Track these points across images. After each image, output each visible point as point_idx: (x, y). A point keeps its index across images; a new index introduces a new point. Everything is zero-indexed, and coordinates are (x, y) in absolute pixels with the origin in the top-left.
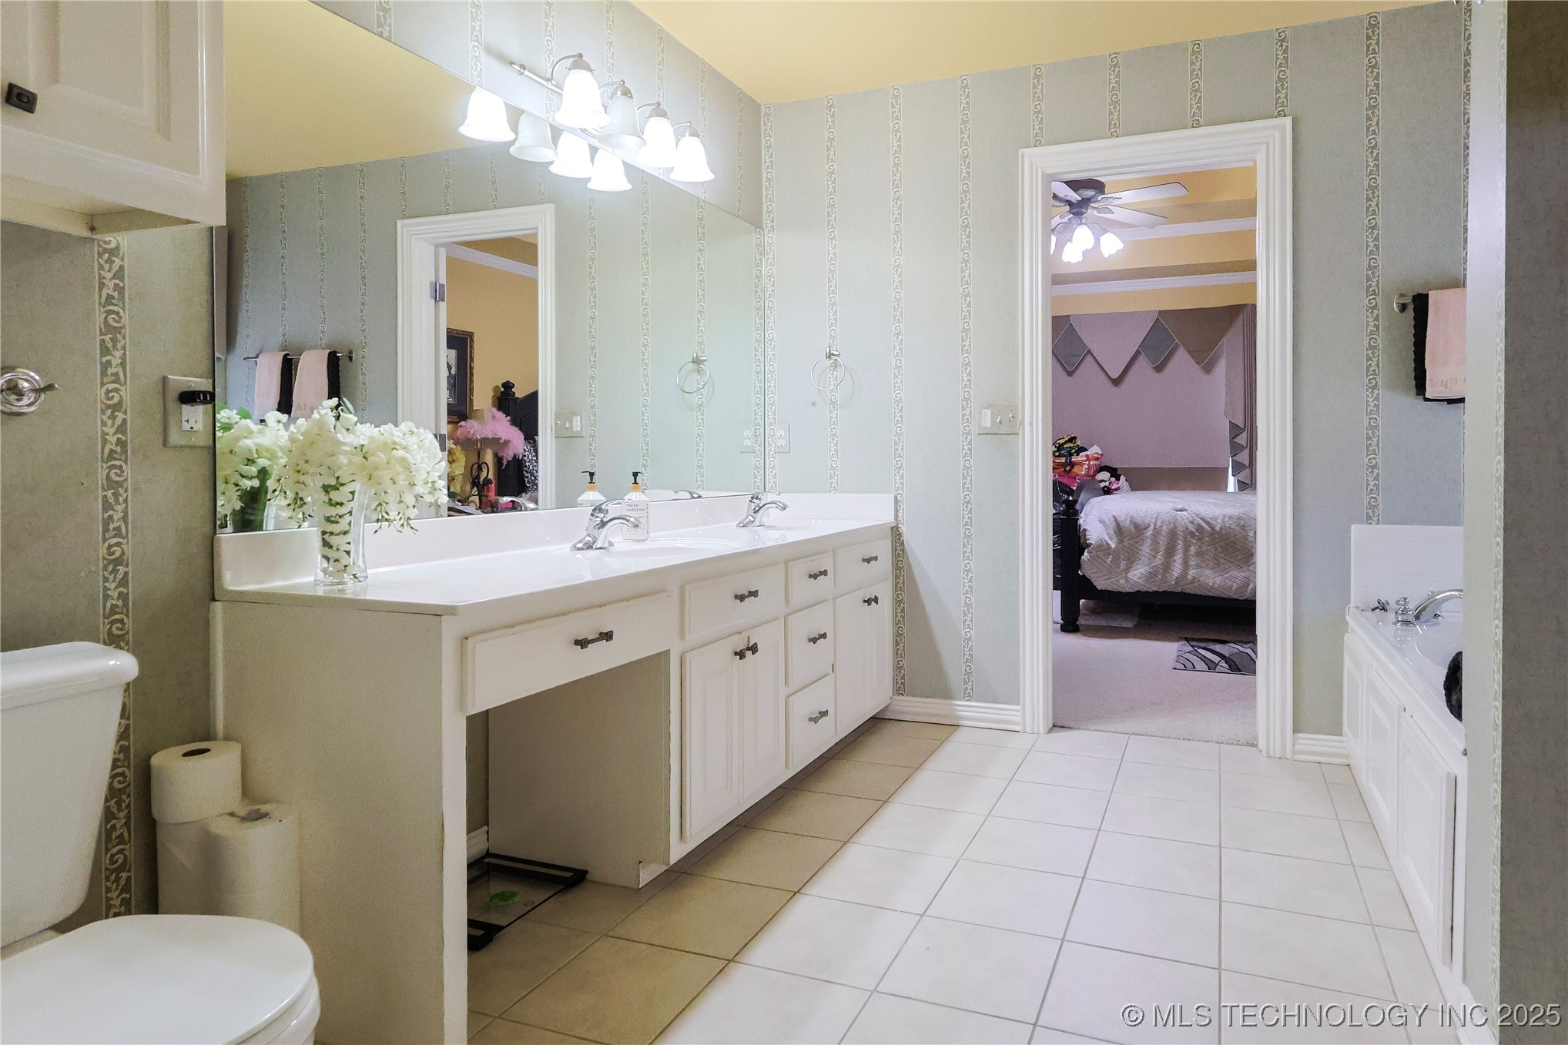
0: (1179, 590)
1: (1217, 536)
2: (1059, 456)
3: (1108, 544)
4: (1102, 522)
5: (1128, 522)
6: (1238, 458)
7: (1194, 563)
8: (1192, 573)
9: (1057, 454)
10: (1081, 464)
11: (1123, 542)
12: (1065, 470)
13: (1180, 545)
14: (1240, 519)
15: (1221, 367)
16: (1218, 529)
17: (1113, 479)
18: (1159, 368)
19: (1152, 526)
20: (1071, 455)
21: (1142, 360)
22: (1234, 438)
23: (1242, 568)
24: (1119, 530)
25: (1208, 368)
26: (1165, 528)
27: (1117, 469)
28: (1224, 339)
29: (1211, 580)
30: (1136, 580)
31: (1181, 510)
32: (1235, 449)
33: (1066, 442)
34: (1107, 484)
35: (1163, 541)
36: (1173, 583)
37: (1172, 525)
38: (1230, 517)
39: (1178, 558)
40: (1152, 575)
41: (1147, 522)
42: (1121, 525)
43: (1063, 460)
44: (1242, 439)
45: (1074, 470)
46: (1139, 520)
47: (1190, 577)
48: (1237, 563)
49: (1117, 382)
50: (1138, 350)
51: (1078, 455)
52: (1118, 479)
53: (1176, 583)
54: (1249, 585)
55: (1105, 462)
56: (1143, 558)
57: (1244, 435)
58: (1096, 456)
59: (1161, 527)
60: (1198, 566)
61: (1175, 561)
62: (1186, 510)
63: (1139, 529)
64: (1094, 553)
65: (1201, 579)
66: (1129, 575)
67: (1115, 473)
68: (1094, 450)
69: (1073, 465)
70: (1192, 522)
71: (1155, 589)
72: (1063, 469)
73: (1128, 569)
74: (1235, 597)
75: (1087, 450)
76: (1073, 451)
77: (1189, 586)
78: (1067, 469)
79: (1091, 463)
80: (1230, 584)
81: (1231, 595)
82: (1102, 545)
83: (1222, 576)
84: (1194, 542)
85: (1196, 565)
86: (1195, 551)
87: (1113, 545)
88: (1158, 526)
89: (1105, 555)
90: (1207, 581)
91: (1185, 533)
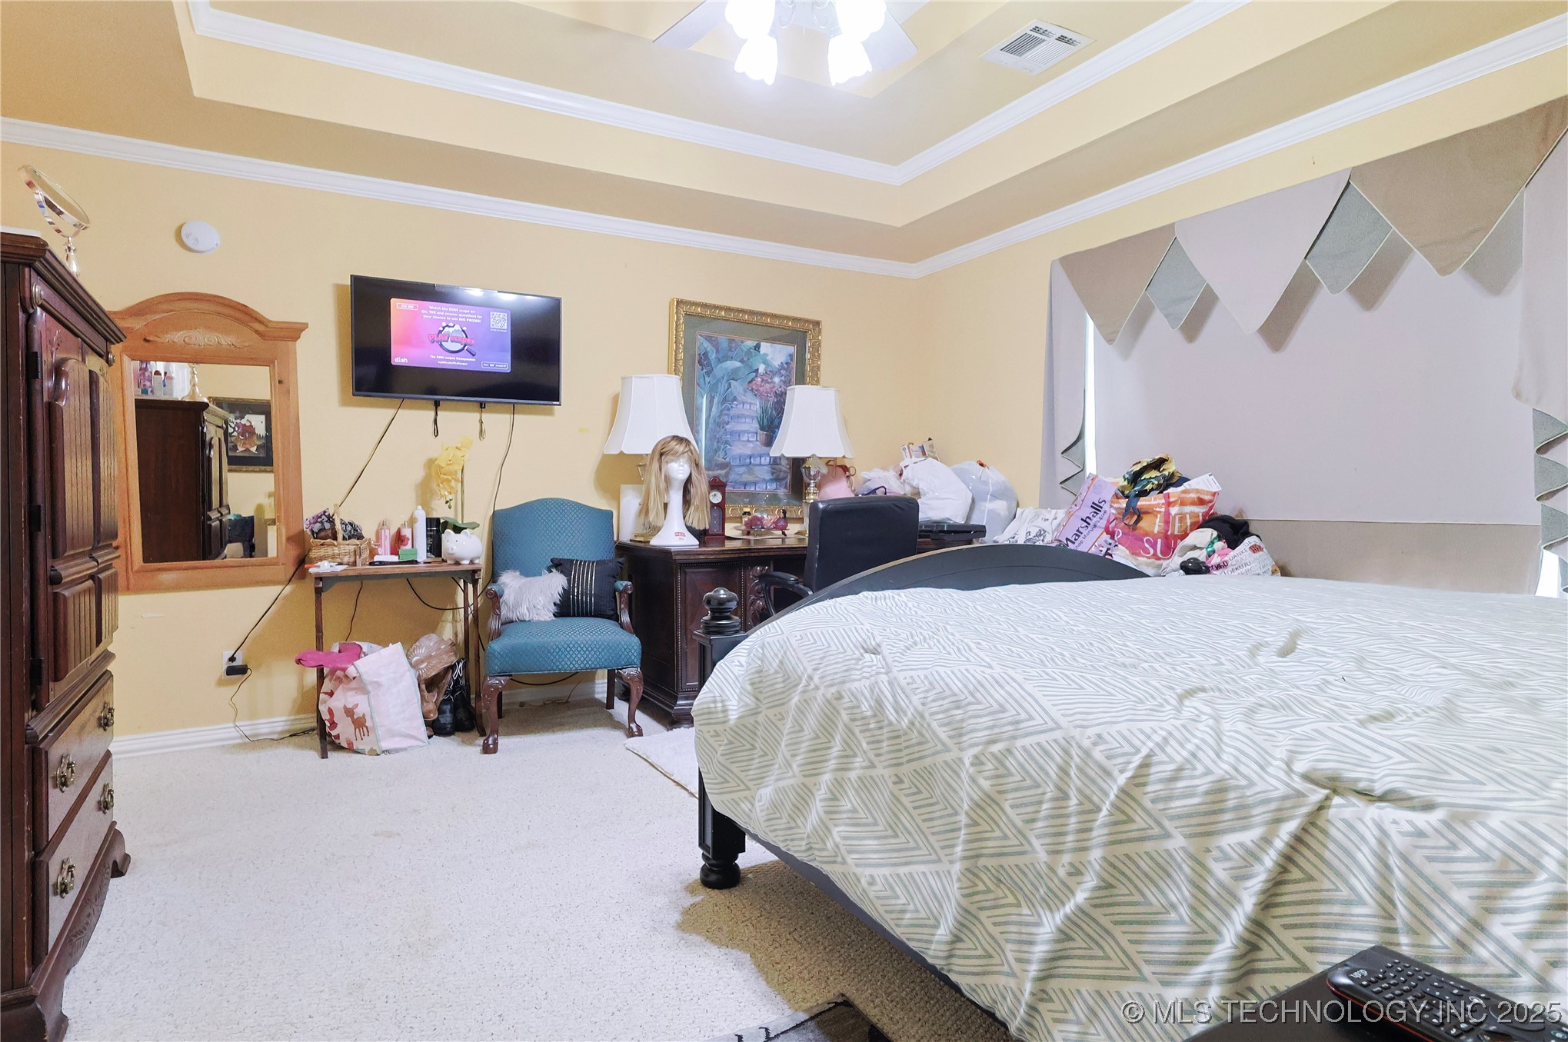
3: (725, 711)
8: (837, 833)
9: (1130, 490)
10: (1154, 513)
12: (1128, 524)
13: (836, 748)
14: (957, 703)
17: (1220, 545)
19: (802, 687)
20: (1146, 494)
26: (822, 691)
27: (1240, 523)
29: (868, 872)
33: (1147, 468)
34: (1202, 554)
35: (810, 726)
38: (940, 694)
39: (825, 780)
41: (800, 670)
43: (1123, 503)
45: (1140, 524)
47: (831, 845)
48: (930, 839)
51: (1161, 493)
52: (1232, 545)
54: (937, 925)
58: (1202, 495)
59: (817, 688)
60: (855, 820)
61: (817, 788)
63: (787, 683)
67: (1232, 532)
68: (1200, 484)
69: (1140, 514)
70: (871, 691)
75: (1183, 482)
76: (1153, 487)
78: (1131, 522)
79: (1186, 510)
80: (904, 901)
81: (899, 932)
82: (713, 710)
83: (892, 869)
84: (865, 745)
85: (850, 815)
86: (859, 772)
87: (733, 716)
88: (812, 686)
89: (718, 735)
90: (858, 871)
91: (853, 717)
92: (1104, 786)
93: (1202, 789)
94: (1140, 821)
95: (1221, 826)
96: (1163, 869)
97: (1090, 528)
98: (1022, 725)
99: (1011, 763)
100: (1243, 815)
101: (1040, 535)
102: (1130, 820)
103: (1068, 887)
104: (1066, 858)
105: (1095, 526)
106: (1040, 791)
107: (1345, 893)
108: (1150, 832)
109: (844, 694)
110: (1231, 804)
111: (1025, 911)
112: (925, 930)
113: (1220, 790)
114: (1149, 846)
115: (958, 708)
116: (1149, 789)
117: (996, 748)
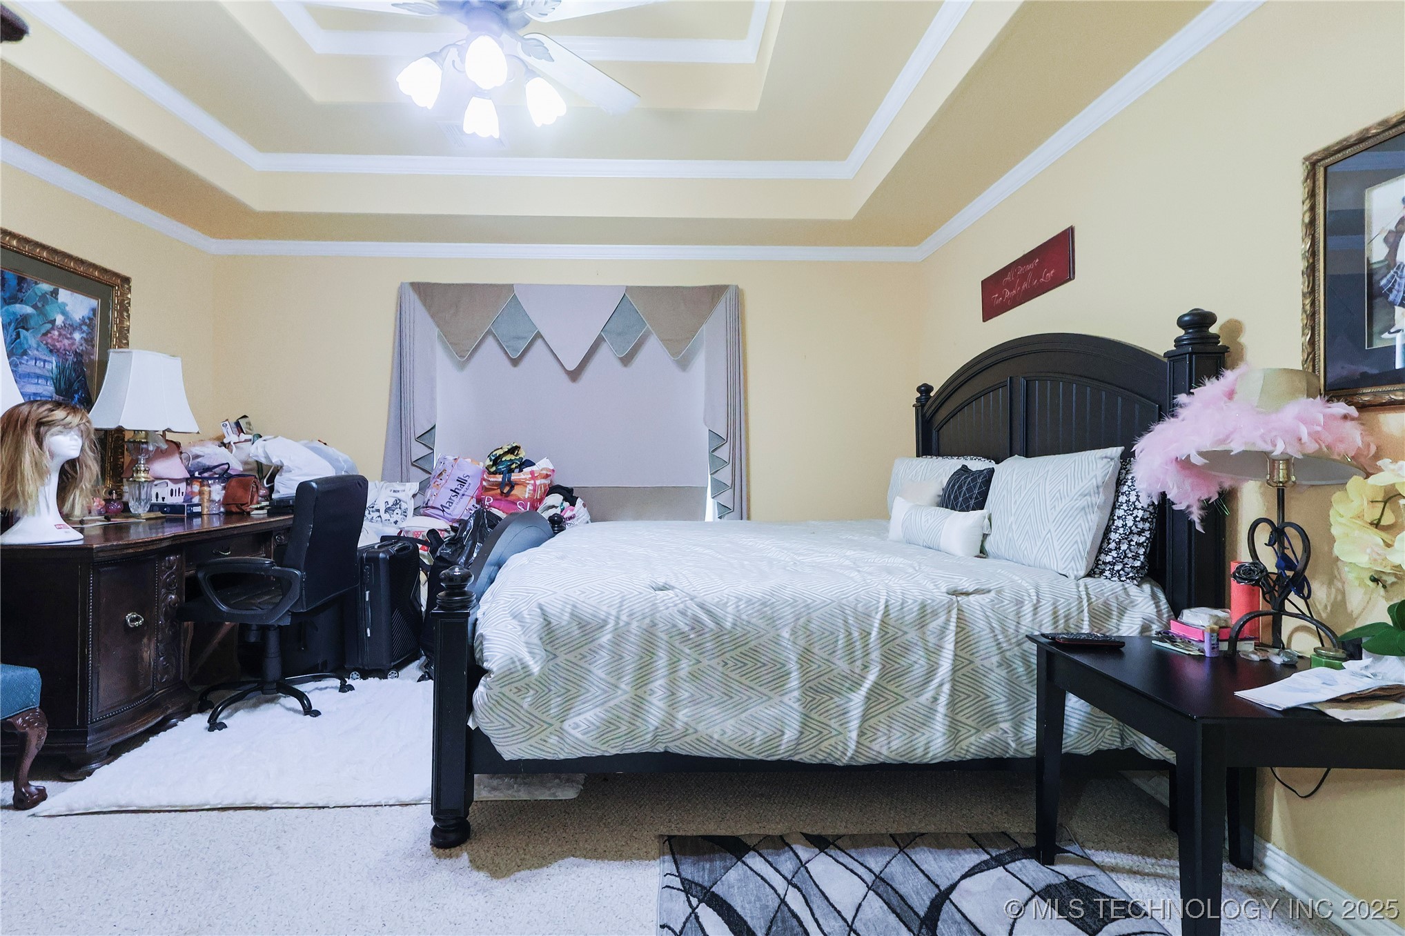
0: (660, 748)
1: (726, 638)
2: (495, 473)
3: (525, 667)
4: (516, 616)
5: (566, 617)
6: (717, 476)
7: (687, 694)
8: (683, 715)
9: (494, 469)
10: (524, 484)
11: (556, 656)
12: (502, 492)
13: (662, 660)
14: (764, 604)
15: (700, 363)
16: (728, 625)
17: (566, 504)
18: (626, 360)
19: (610, 627)
20: (511, 471)
21: (605, 351)
22: (714, 451)
23: (770, 698)
24: (549, 634)
25: (684, 363)
26: (634, 624)
27: (572, 490)
28: (704, 327)
29: (717, 729)
30: (579, 736)
31: (663, 588)
32: (716, 464)
33: (506, 453)
34: (558, 511)
35: (631, 652)
36: (649, 737)
37: (647, 621)
38: (749, 602)
39: (659, 684)
40: (610, 724)
41: (602, 615)
42: (554, 623)
43: (499, 478)
44: (724, 453)
45: (512, 493)
46: (586, 611)
47: (679, 725)
48: (760, 689)
49: (574, 375)
50: (600, 335)
51: (521, 471)
52: (573, 504)
53: (655, 737)
54: (783, 733)
55: (559, 481)
56: (593, 690)
57: (726, 448)
58: (545, 472)
59: (628, 624)
60: (694, 701)
61: (652, 692)
62: (672, 588)
63: (587, 628)
64: (496, 690)
65: (700, 727)
66: (566, 726)
67: (569, 495)
68: (543, 465)
69: (512, 485)
70: (683, 613)
71: (614, 752)
72: (499, 491)
73: (563, 717)
74: (760, 757)
75: (532, 464)
76: (514, 466)
77: (677, 743)
78: (505, 491)
79: (538, 482)
80: (750, 733)
81: (752, 754)
82: (513, 670)
83: (735, 718)
84: (688, 651)
85: (690, 700)
86: (688, 669)
87: (535, 669)
88: (622, 624)
89: (520, 690)
90: (709, 731)
91: (670, 635)
92: (869, 622)
93: (916, 609)
94: (891, 631)
95: (927, 621)
96: (906, 648)
97: (459, 496)
98: (811, 606)
99: (813, 626)
100: (935, 614)
101: (397, 504)
102: (887, 633)
103: (862, 677)
104: (859, 663)
105: (463, 495)
106: (834, 636)
107: (978, 630)
108: (897, 635)
109: (656, 621)
110: (929, 611)
111: (836, 699)
112: (777, 740)
113: (923, 607)
114: (897, 641)
115: (766, 607)
116: (891, 616)
117: (802, 621)
